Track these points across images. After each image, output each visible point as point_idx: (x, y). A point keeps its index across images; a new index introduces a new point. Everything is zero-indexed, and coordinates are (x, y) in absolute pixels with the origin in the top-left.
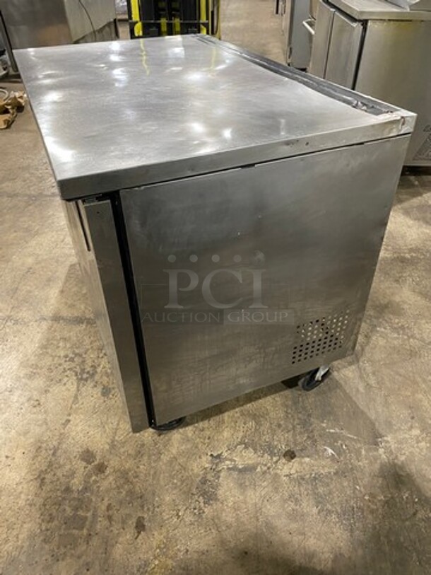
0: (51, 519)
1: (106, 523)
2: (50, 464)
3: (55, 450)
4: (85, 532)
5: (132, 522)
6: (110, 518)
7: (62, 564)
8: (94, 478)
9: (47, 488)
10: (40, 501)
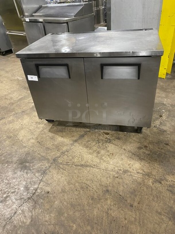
0: (156, 160)
1: (163, 150)
2: (138, 156)
3: (133, 154)
4: (163, 154)
5: (165, 145)
6: (162, 149)
7: (170, 160)
8: (148, 149)
9: (145, 158)
10: (149, 161)
